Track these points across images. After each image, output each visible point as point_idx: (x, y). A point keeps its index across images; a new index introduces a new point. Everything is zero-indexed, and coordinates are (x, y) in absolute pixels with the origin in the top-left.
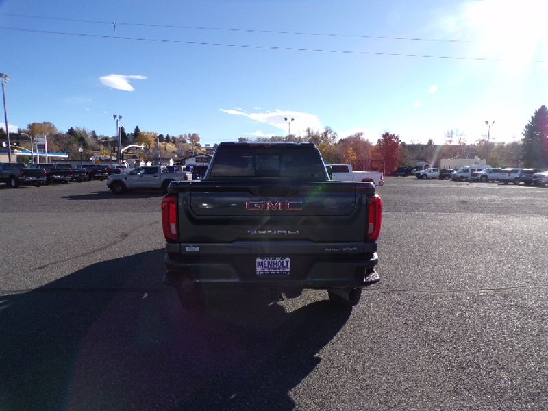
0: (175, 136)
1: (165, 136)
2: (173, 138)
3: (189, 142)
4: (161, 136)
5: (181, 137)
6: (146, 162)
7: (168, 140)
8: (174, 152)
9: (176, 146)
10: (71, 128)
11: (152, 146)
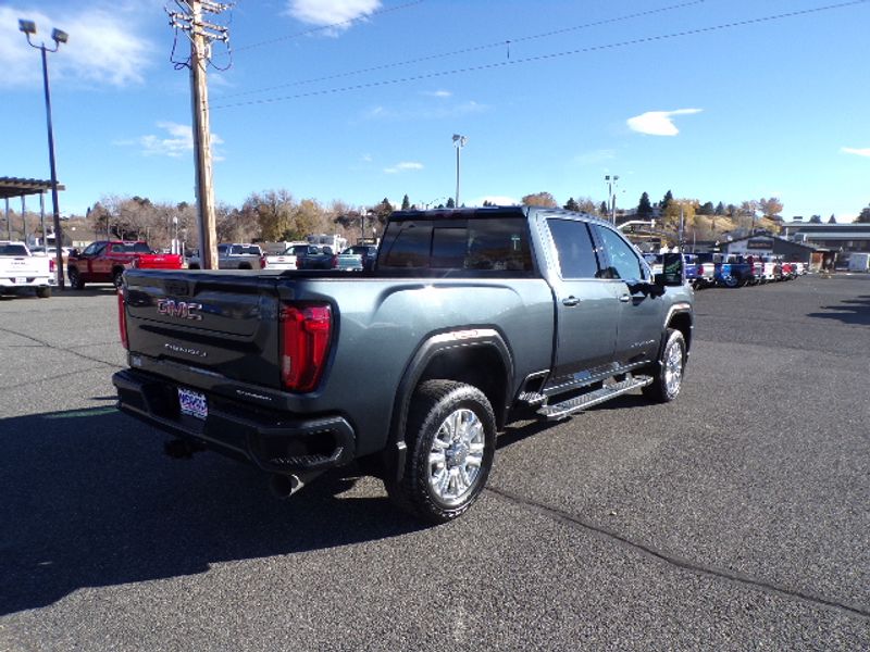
0: (734, 204)
1: (715, 205)
2: (731, 207)
3: (760, 214)
4: (708, 205)
5: (745, 205)
6: (671, 248)
7: (720, 210)
8: (727, 232)
9: (733, 222)
10: (571, 200)
11: (690, 221)
